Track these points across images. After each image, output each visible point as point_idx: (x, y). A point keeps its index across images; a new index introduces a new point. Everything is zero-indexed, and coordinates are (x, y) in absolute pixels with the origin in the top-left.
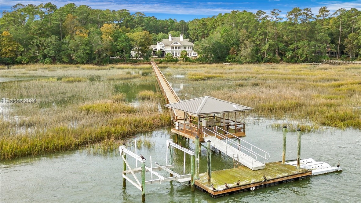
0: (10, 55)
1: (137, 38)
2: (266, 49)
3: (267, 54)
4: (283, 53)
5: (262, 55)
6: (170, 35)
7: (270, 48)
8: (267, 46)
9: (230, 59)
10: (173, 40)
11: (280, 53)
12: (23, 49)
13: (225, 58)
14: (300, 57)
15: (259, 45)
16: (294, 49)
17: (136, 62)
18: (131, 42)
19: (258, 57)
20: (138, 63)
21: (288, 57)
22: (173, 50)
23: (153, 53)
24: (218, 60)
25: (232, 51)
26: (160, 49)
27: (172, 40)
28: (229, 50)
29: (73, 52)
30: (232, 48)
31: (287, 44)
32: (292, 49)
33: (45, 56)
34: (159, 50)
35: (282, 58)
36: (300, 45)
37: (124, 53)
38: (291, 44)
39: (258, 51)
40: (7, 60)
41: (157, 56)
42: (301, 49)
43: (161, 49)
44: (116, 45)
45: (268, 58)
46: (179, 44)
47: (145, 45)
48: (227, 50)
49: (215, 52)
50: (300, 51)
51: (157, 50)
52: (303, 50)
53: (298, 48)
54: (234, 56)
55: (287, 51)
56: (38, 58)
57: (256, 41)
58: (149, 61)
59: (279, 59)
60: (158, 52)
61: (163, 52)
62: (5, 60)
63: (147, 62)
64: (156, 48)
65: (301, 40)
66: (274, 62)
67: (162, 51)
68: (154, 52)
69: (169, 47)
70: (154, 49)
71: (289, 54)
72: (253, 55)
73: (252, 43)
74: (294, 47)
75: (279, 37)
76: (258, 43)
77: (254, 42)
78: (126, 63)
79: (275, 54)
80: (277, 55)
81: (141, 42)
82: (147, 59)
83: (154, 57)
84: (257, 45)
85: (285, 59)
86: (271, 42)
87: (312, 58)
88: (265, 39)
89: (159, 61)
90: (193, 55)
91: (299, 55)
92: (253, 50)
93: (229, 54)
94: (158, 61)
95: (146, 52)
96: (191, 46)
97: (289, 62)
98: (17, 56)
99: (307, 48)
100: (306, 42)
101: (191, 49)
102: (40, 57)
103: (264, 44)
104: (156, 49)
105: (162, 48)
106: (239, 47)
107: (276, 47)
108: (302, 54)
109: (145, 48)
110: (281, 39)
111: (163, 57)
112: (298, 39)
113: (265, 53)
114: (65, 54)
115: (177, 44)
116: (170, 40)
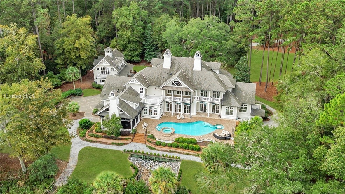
10: (175, 69)
26: (117, 112)
46: (184, 86)
115: (179, 85)
116: (167, 68)
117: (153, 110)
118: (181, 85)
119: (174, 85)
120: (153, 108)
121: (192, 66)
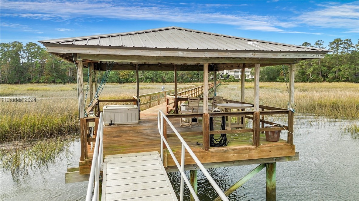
0: (125, 77)
2: (311, 71)
3: (311, 76)
4: (326, 75)
5: (307, 76)
7: (314, 71)
8: (312, 69)
9: (280, 79)
11: (323, 75)
12: (133, 73)
13: (276, 79)
14: (341, 78)
15: (305, 68)
16: (336, 72)
19: (303, 78)
21: (330, 78)
22: (236, 74)
23: (221, 76)
24: (271, 80)
25: (282, 74)
26: (226, 73)
28: (279, 73)
29: (164, 75)
30: (282, 71)
31: (329, 68)
32: (334, 71)
33: (147, 78)
35: (324, 79)
36: (341, 68)
37: (199, 76)
38: (333, 68)
39: (303, 73)
40: (123, 80)
41: (224, 79)
42: (343, 71)
43: (227, 73)
45: (313, 78)
48: (278, 73)
49: (268, 74)
50: (342, 73)
51: (224, 74)
52: (344, 72)
53: (340, 70)
54: (283, 77)
55: (329, 74)
56: (143, 79)
57: (302, 65)
59: (323, 79)
61: (228, 75)
62: (122, 80)
65: (342, 64)
66: (317, 82)
67: (227, 74)
69: (232, 72)
70: (222, 73)
71: (331, 76)
72: (300, 76)
73: (299, 67)
74: (335, 69)
75: (322, 62)
76: (304, 67)
77: (301, 66)
79: (318, 76)
80: (320, 77)
83: (222, 79)
84: (303, 69)
85: (327, 80)
86: (315, 66)
87: (352, 79)
88: (310, 64)
90: (251, 77)
91: (341, 76)
92: (299, 72)
93: (279, 76)
96: (250, 71)
97: (330, 81)
98: (129, 78)
99: (349, 70)
100: (347, 65)
101: (250, 74)
102: (144, 79)
103: (309, 68)
104: (223, 74)
105: (228, 73)
106: (287, 70)
107: (320, 70)
108: (344, 75)
110: (324, 64)
111: (228, 79)
112: (339, 63)
113: (310, 75)
114: (159, 76)
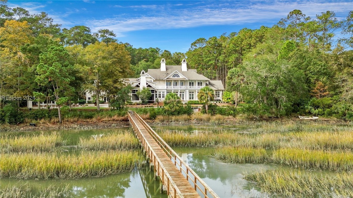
1: (93, 57)
6: (163, 61)
10: (169, 71)
17: (91, 117)
18: (77, 67)
20: (94, 119)
22: (169, 87)
23: (131, 94)
25: (319, 89)
26: (146, 86)
27: (167, 69)
30: (320, 83)
34: (144, 88)
41: (140, 101)
43: (149, 86)
44: (34, 73)
46: (181, 77)
47: (115, 75)
51: (141, 88)
58: (124, 114)
60: (144, 92)
61: (153, 91)
63: (119, 115)
64: (137, 84)
67: (151, 89)
68: (134, 91)
69: (161, 83)
70: (134, 85)
78: (63, 119)
81: (103, 65)
82: (120, 108)
83: (134, 102)
89: (149, 114)
94: (145, 112)
95: (116, 91)
96: (204, 81)
104: (138, 86)
105: (151, 84)
109: (115, 82)
111: (153, 103)
115: (178, 77)
116: (164, 71)
117: (162, 94)
118: (179, 77)
119: (174, 77)
120: (162, 92)
121: (181, 69)
